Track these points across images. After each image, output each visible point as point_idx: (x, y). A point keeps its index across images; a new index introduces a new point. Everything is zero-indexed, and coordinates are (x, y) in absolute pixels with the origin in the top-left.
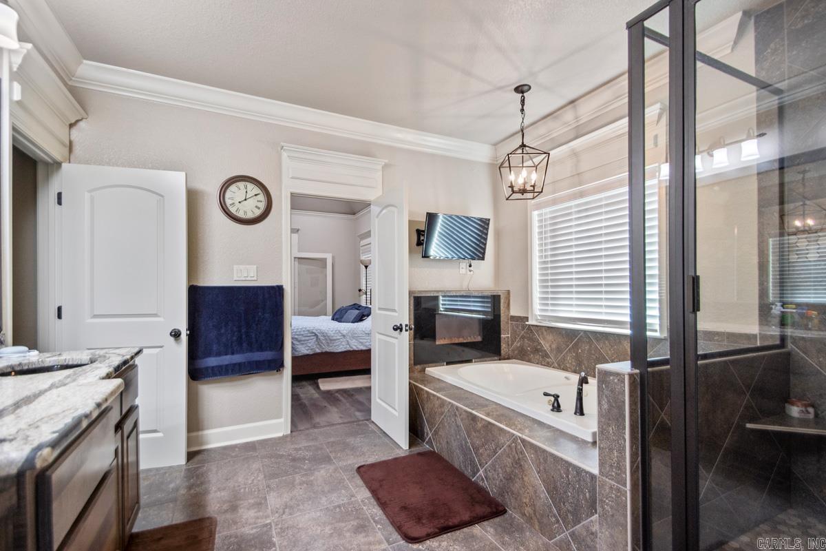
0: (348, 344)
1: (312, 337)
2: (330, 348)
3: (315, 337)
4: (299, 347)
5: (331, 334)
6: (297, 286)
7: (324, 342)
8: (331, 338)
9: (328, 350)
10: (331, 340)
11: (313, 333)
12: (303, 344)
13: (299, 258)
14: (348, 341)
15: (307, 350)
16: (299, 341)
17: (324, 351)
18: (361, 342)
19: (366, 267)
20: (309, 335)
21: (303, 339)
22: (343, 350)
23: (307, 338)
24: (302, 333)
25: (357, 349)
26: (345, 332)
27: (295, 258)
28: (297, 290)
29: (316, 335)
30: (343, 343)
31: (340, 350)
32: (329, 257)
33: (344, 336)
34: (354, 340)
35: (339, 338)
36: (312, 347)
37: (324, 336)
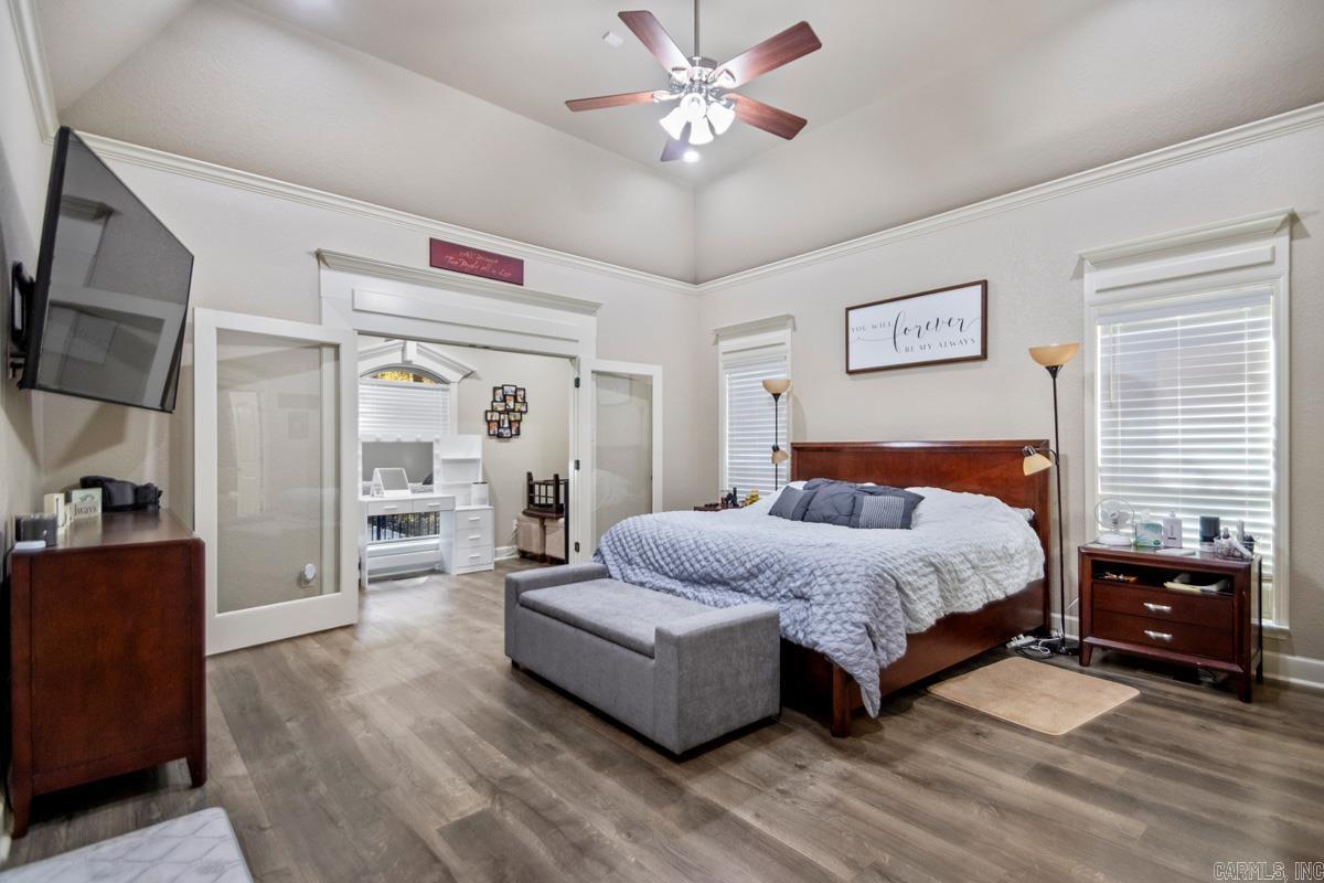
4: (917, 605)
6: (594, 437)
12: (922, 598)
13: (597, 373)
16: (916, 590)
19: (776, 396)
20: (927, 570)
21: (920, 582)
23: (927, 580)
24: (915, 567)
27: (593, 372)
28: (594, 446)
32: (656, 372)
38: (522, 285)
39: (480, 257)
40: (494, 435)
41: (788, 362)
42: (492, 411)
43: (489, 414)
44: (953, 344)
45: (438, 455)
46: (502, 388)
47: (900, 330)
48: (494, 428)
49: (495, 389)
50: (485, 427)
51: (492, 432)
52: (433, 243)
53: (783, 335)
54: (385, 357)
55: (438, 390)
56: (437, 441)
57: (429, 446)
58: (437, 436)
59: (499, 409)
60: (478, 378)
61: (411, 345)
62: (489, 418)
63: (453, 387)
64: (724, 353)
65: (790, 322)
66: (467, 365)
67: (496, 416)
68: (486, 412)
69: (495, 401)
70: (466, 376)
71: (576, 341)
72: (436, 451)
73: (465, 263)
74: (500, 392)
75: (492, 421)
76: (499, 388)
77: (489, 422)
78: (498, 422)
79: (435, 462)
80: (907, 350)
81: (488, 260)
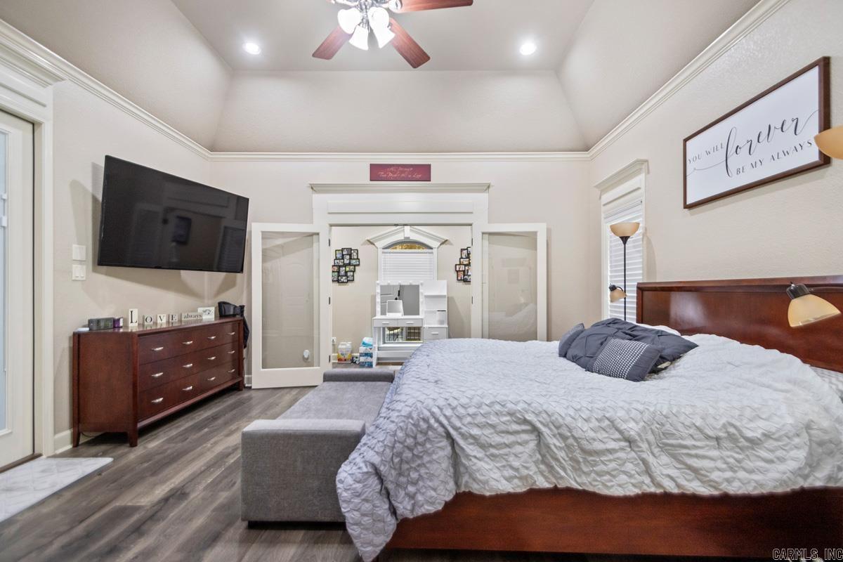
0: (648, 471)
1: (525, 437)
2: (584, 479)
3: (533, 437)
4: (480, 464)
5: (584, 429)
6: (486, 280)
7: (561, 455)
8: (588, 447)
9: (575, 486)
10: (584, 451)
11: (525, 421)
12: (493, 457)
13: (490, 234)
14: (644, 461)
15: (509, 479)
16: (483, 447)
17: (562, 485)
18: (690, 468)
19: (625, 239)
20: (515, 427)
21: (497, 439)
22: (632, 491)
23: (512, 438)
24: (493, 420)
25: (675, 491)
26: (632, 428)
27: (483, 233)
28: (486, 287)
29: (535, 430)
30: (629, 467)
31: (617, 492)
32: (541, 229)
33: (630, 442)
34: (665, 459)
35: (612, 445)
36: (525, 472)
37: (564, 438)
38: (430, 181)
39: (401, 169)
40: (461, 280)
41: (642, 207)
42: (460, 264)
43: (458, 267)
44: (786, 153)
45: (422, 294)
46: (467, 249)
47: (732, 149)
48: (461, 274)
49: (462, 250)
50: (455, 275)
51: (459, 278)
52: (373, 167)
53: (639, 180)
54: (393, 237)
55: (425, 253)
56: (422, 284)
57: (417, 287)
58: (422, 282)
59: (465, 263)
60: (451, 244)
61: (407, 228)
62: (458, 269)
63: (435, 251)
64: (604, 205)
65: (644, 166)
66: (442, 237)
67: (462, 268)
68: (456, 265)
69: (462, 258)
70: (443, 243)
71: (472, 213)
72: (421, 291)
73: (391, 175)
74: (465, 252)
75: (460, 271)
76: (464, 249)
77: (457, 272)
78: (464, 271)
79: (421, 297)
80: (738, 172)
81: (406, 169)
